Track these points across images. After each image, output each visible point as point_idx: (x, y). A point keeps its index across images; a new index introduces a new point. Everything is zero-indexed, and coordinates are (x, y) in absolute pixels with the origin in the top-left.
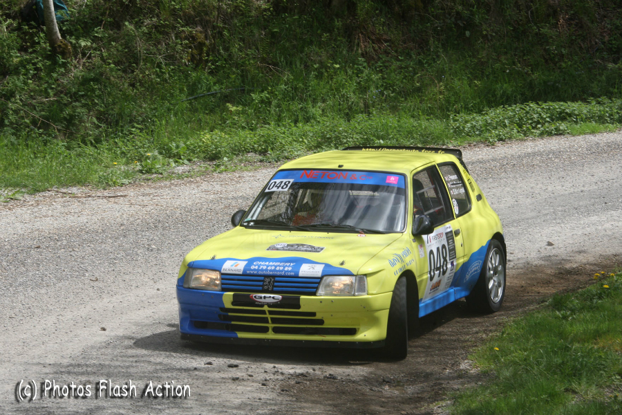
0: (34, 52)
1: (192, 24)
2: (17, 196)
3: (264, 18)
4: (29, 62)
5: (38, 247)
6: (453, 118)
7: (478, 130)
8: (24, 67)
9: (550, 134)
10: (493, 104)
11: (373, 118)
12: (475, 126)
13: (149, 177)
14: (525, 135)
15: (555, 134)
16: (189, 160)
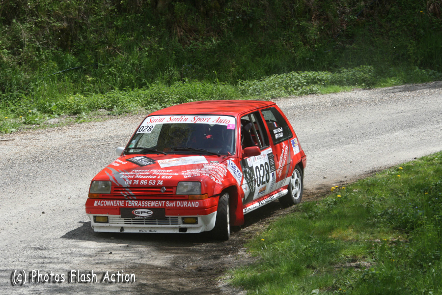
1: (61, 20)
3: (111, 16)
6: (241, 84)
7: (257, 91)
9: (306, 93)
10: (268, 74)
11: (186, 84)
12: (256, 88)
13: (30, 127)
14: (290, 95)
15: (310, 94)
16: (59, 115)
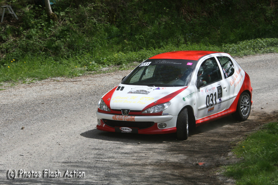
0: (41, 18)
1: (109, 5)
2: (34, 81)
3: (141, 2)
4: (39, 23)
5: (43, 104)
6: (224, 46)
7: (235, 51)
8: (36, 25)
9: (267, 52)
10: (242, 39)
11: (188, 46)
12: (234, 49)
13: (91, 73)
14: (256, 53)
15: (269, 52)
16: (108, 65)
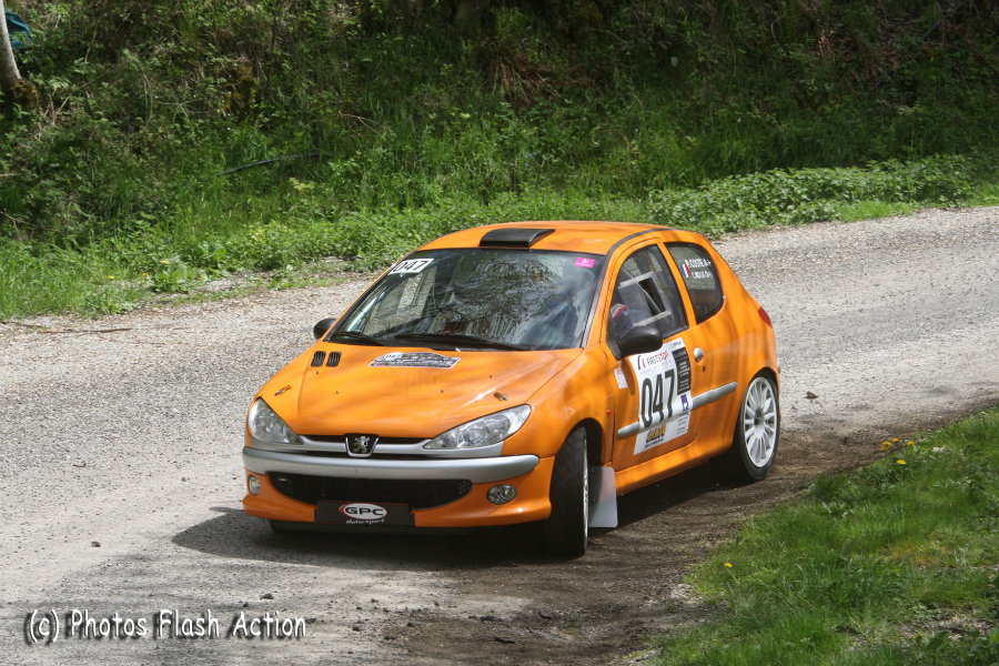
1: (233, 51)
3: (347, 40)
6: (653, 197)
7: (693, 214)
9: (808, 220)
10: (717, 174)
11: (524, 198)
12: (689, 208)
13: (167, 298)
14: (768, 222)
15: (817, 220)
16: (231, 270)
